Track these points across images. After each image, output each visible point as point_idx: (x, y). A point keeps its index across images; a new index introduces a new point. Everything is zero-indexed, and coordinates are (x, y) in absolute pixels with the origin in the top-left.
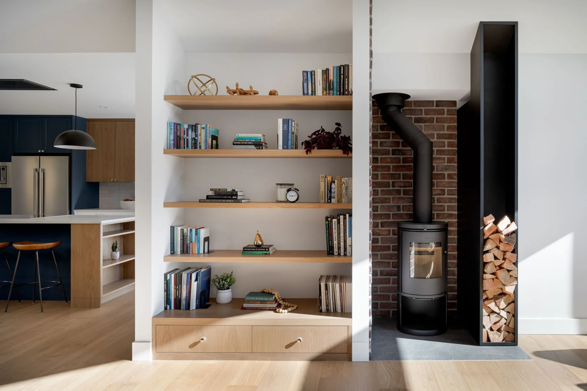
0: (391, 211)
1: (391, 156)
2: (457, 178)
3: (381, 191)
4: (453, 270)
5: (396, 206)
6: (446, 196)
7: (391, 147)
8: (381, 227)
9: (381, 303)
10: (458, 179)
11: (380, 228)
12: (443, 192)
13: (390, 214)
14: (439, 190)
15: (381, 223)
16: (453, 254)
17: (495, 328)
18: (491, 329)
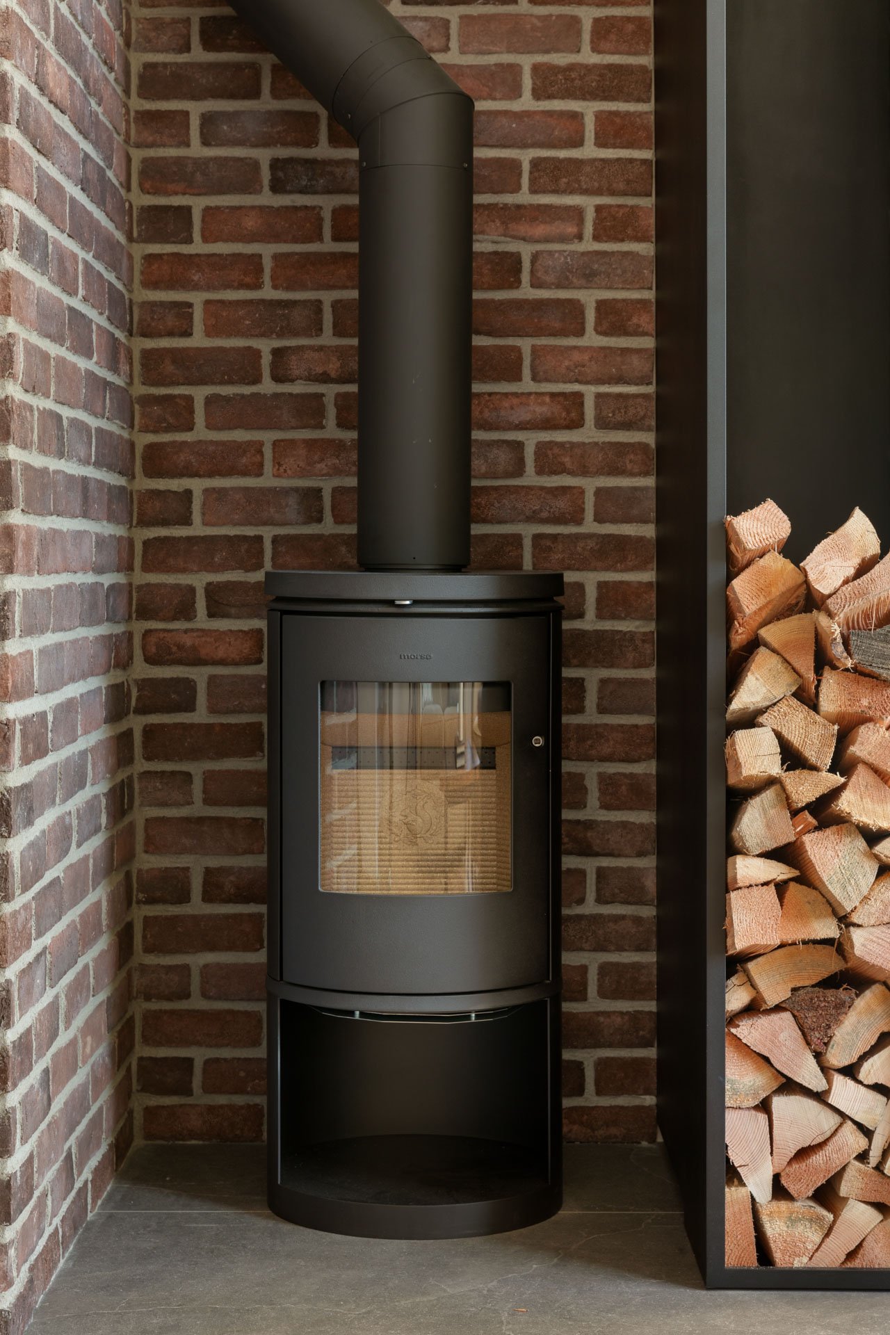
0: (265, 524)
1: (267, 198)
2: (651, 327)
3: (210, 401)
4: (630, 869)
5: (296, 490)
6: (589, 434)
7: (266, 143)
8: (211, 615)
9: (208, 1063)
10: (659, 334)
11: (202, 619)
12: (568, 412)
13: (259, 539)
14: (547, 399)
15: (211, 590)
16: (632, 776)
17: (803, 1183)
18: (779, 1191)
